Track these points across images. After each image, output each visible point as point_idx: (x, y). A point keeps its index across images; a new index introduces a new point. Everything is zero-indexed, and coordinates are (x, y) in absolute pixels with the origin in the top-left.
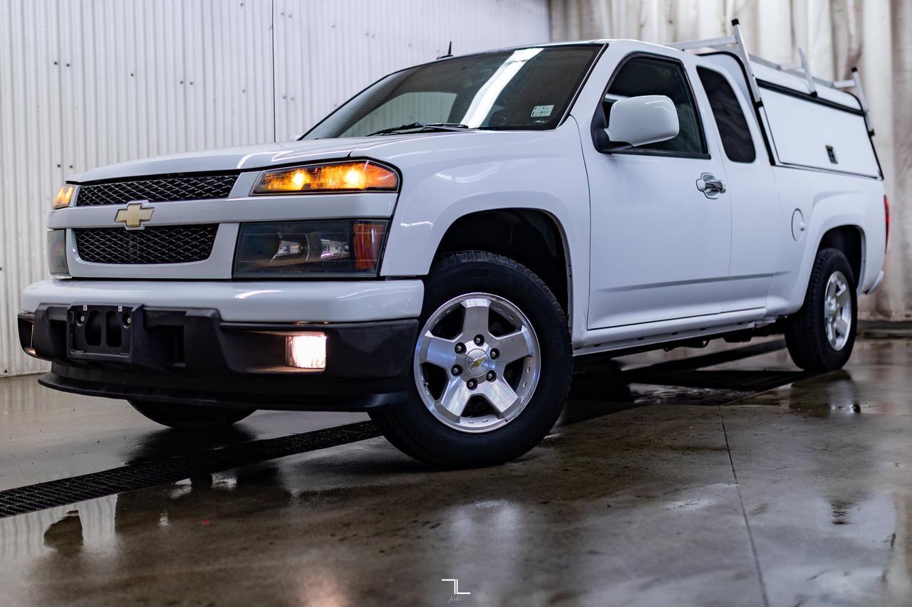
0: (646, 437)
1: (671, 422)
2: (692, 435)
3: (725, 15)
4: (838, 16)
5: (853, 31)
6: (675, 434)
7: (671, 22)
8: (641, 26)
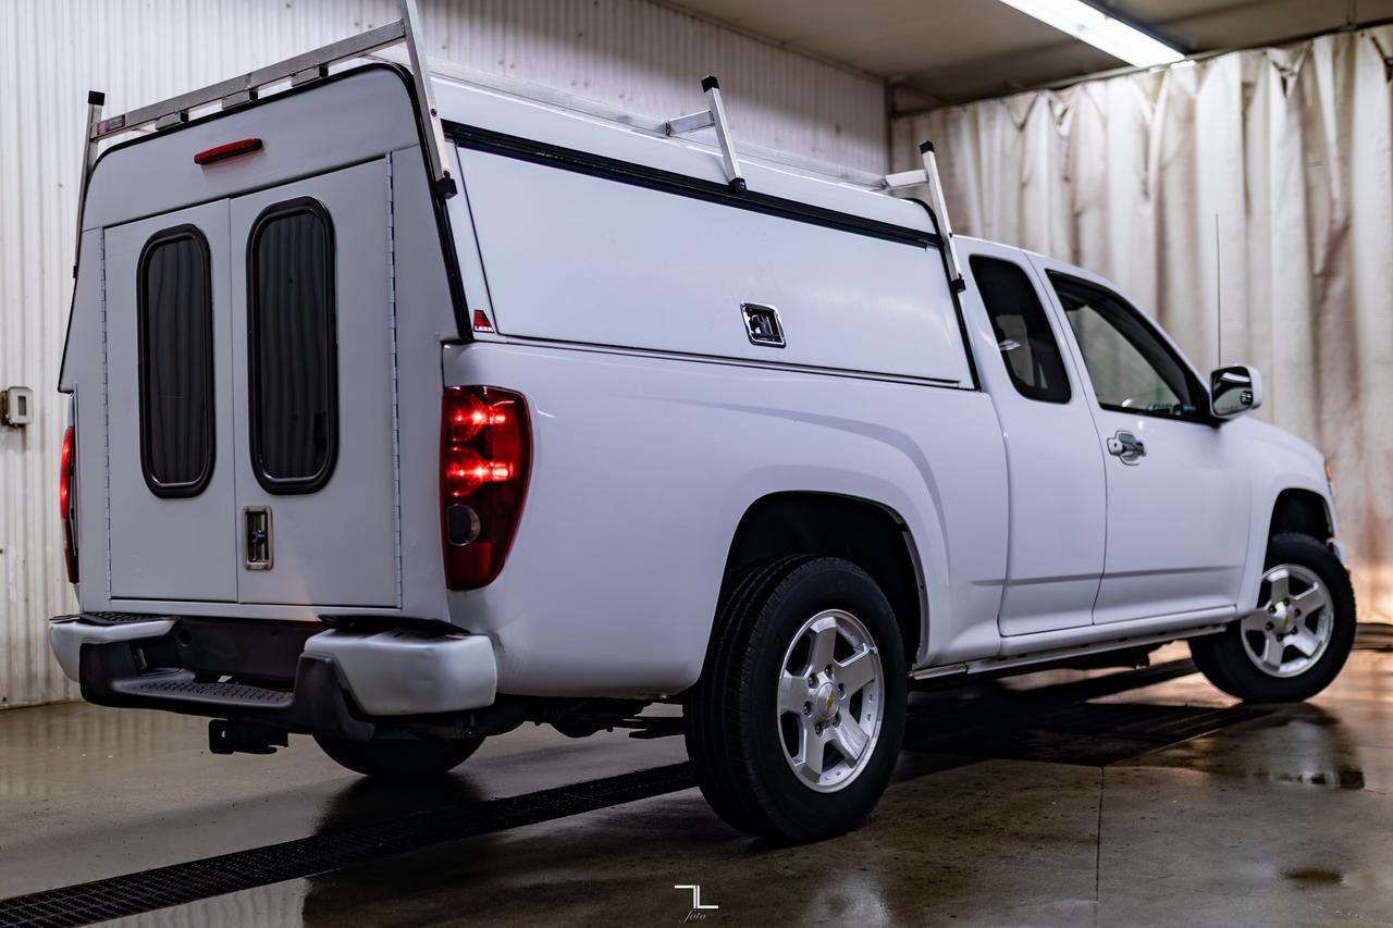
0: (987, 818)
1: (1029, 793)
2: (1052, 816)
3: (1146, 169)
4: (1314, 173)
5: (1337, 193)
6: (1029, 814)
7: (1067, 179)
8: (1024, 185)
